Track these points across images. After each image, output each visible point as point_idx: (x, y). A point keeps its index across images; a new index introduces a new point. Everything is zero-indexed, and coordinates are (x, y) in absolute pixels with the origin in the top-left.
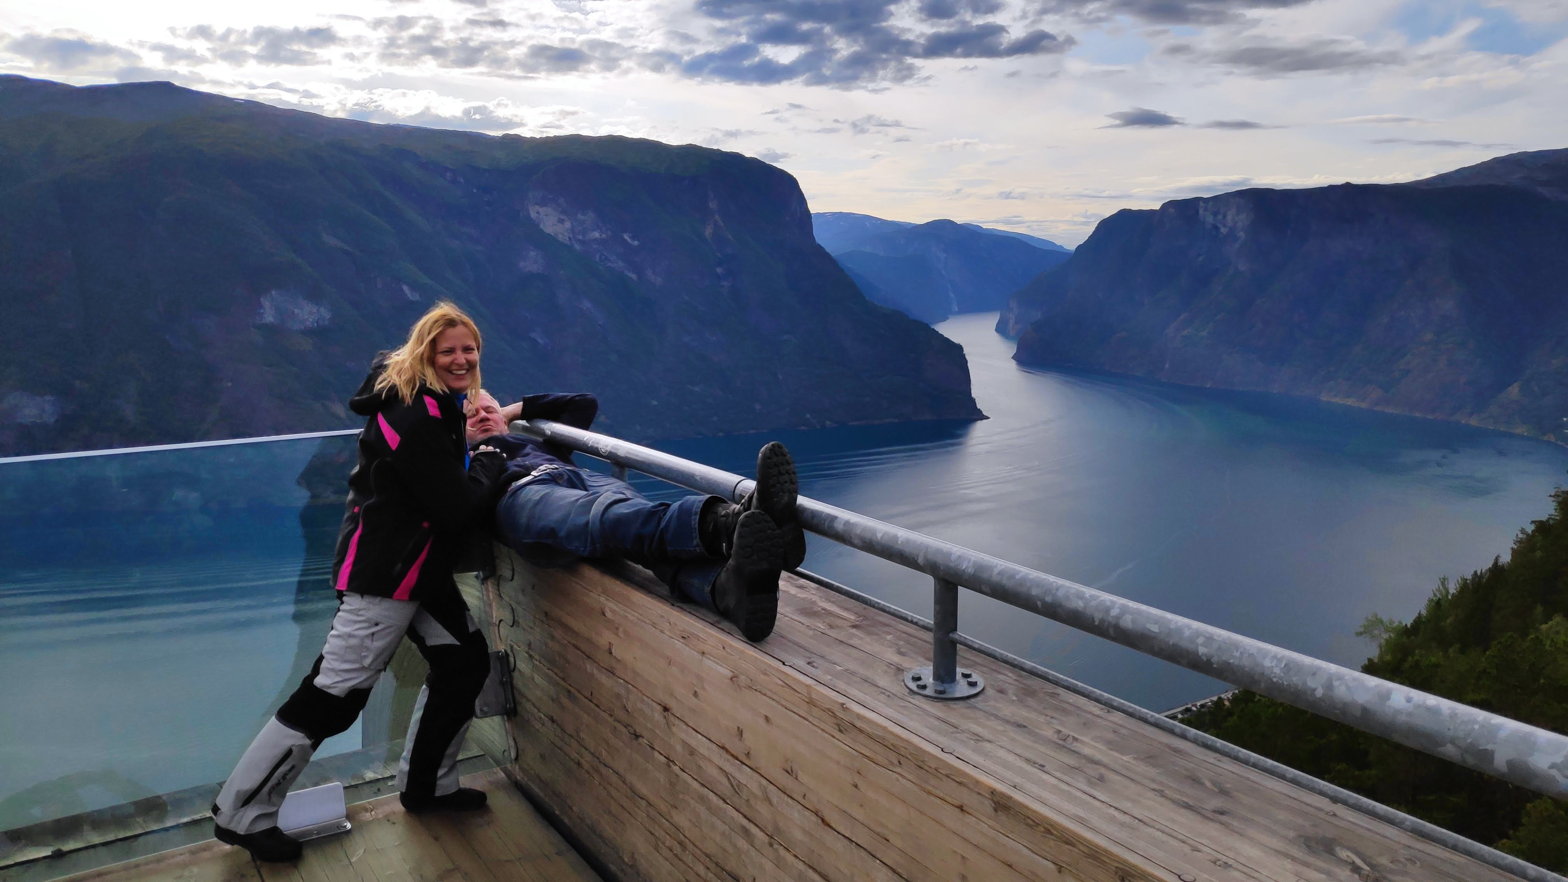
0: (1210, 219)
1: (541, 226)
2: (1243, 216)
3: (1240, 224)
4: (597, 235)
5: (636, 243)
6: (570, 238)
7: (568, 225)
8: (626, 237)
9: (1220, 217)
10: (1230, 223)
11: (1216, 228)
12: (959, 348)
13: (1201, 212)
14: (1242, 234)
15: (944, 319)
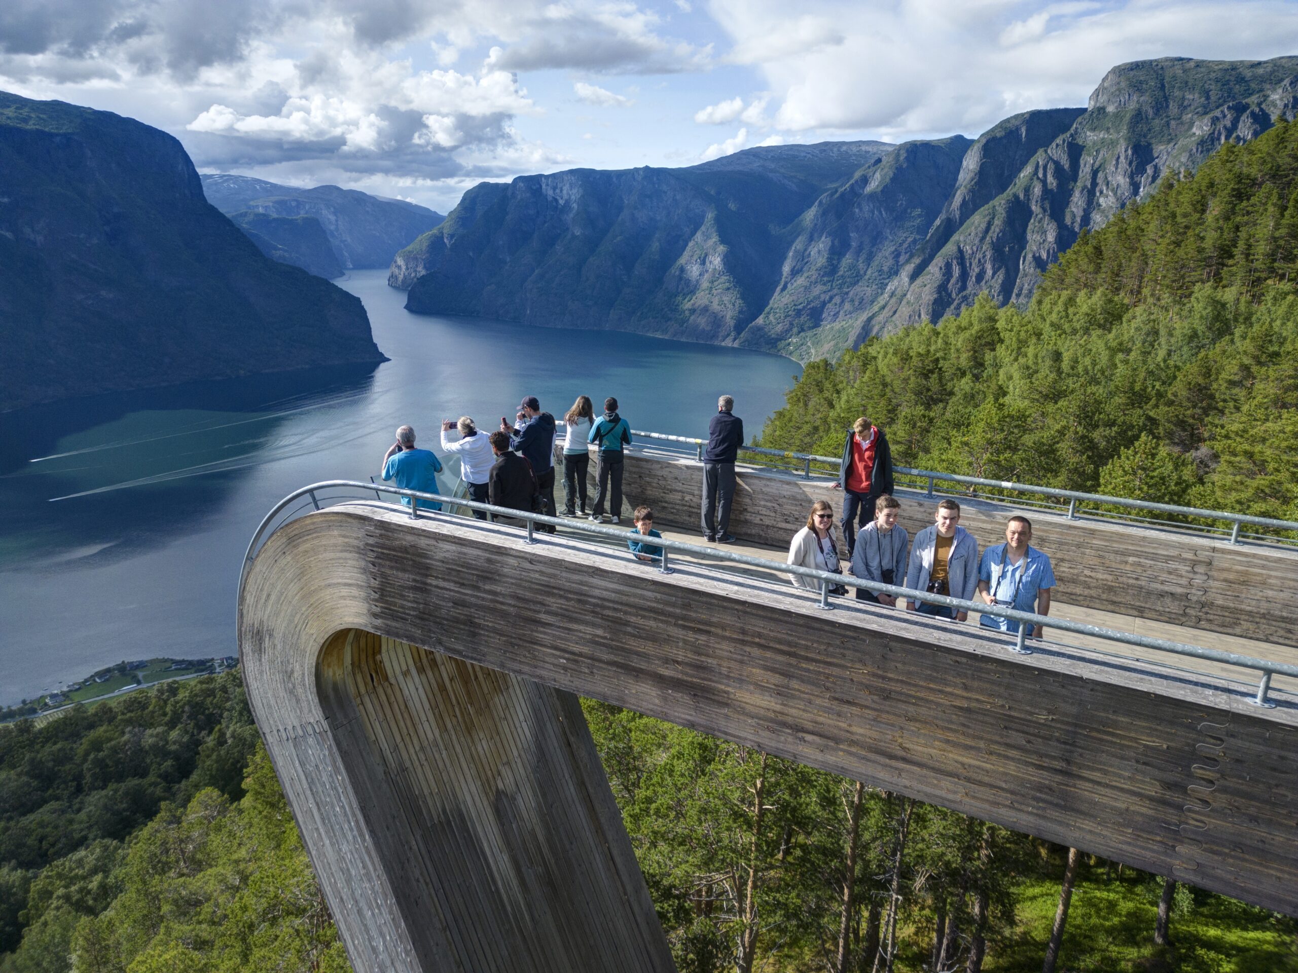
0: (550, 192)
2: (575, 191)
3: (573, 197)
9: (558, 191)
10: (566, 197)
11: (556, 200)
12: (357, 299)
13: (544, 186)
14: (575, 206)
15: (341, 274)
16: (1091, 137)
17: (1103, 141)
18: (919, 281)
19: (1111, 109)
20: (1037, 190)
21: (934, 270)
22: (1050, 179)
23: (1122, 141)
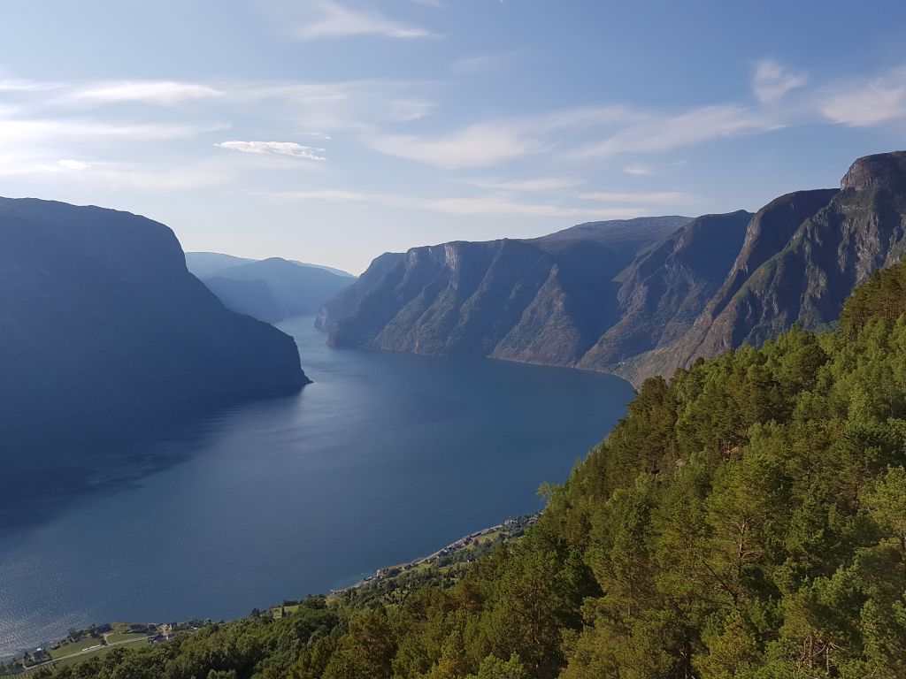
0: (435, 259)
2: (453, 257)
5: (49, 274)
9: (441, 257)
11: (440, 264)
12: (292, 338)
13: (430, 254)
14: (454, 267)
15: (280, 320)
16: (845, 208)
17: (855, 212)
18: (720, 317)
19: (858, 189)
20: (807, 249)
21: (731, 308)
22: (817, 240)
23: (870, 211)
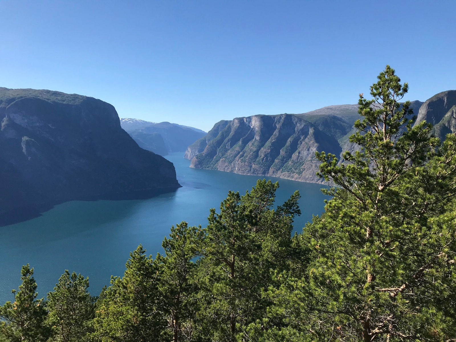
0: (247, 124)
1: (15, 121)
2: (257, 123)
4: (38, 124)
5: (54, 128)
6: (27, 126)
7: (26, 121)
8: (50, 125)
9: (250, 123)
10: (253, 125)
11: (250, 126)
12: (172, 164)
13: (245, 121)
14: (257, 128)
15: (167, 154)
20: (453, 122)
